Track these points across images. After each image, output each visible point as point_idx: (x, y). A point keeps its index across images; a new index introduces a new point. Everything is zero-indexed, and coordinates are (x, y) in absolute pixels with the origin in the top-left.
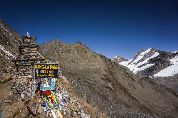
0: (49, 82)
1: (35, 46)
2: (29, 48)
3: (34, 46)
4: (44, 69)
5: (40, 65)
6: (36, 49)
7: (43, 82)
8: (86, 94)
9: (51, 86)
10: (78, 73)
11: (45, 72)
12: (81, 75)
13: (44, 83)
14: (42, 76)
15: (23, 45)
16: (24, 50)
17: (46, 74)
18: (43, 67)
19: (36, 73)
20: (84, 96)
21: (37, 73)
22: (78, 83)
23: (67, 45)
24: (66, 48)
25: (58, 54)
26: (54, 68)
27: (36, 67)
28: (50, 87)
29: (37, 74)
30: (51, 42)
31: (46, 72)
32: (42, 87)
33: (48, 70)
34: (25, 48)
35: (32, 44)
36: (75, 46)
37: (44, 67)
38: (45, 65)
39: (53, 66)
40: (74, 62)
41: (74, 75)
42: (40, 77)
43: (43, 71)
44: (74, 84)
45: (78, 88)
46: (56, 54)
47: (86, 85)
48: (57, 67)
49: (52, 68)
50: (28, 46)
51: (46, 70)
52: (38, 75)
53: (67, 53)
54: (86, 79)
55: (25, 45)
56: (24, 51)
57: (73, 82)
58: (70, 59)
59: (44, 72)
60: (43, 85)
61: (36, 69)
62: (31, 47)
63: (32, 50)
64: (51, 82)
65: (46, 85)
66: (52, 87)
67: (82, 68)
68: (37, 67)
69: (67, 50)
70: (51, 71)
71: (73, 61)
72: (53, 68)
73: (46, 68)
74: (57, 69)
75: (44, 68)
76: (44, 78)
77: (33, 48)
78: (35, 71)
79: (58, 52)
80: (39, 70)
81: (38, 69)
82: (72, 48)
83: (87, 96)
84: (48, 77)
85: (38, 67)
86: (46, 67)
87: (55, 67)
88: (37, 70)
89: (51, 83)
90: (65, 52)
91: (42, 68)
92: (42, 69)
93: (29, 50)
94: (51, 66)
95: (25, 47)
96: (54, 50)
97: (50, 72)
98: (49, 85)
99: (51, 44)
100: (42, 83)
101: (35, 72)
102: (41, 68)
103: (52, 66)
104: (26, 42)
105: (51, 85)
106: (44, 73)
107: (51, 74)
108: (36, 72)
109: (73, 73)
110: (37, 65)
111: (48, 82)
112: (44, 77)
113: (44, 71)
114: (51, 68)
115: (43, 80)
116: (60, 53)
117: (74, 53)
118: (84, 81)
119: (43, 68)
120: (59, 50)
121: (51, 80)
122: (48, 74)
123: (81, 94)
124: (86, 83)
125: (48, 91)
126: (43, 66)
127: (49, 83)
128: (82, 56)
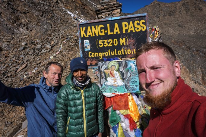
0: (121, 70)
1: (117, 7)
2: (109, 11)
3: (115, 7)
4: (107, 37)
5: (93, 27)
6: (119, 10)
7: (105, 73)
8: (201, 68)
9: (128, 83)
10: (187, 41)
11: (109, 43)
12: (192, 42)
13: (109, 76)
14: (101, 55)
15: (99, 8)
16: (102, 15)
17: (113, 48)
18: (103, 30)
19: (86, 50)
20: (198, 71)
21: (88, 48)
22: (187, 54)
23: (170, 5)
24: (169, 10)
25: (158, 19)
26: (135, 28)
27: (83, 32)
28: (126, 85)
29: (88, 52)
30: (148, 5)
31: (112, 44)
32: (104, 86)
33: (118, 36)
34: (102, 13)
35: (112, 4)
36: (181, 3)
37: (106, 28)
38: (108, 25)
39: (131, 23)
40: (182, 27)
41: (181, 43)
42: (97, 58)
43: (103, 42)
44: (181, 55)
45: (187, 61)
46: (155, 20)
47: (200, 56)
48: (143, 23)
49: (130, 29)
50: (106, 9)
51: (112, 37)
52: (91, 54)
53: (171, 16)
54: (201, 47)
55: (102, 8)
56: (102, 18)
57: (180, 54)
58: (176, 23)
59: (106, 43)
60: (106, 80)
61: (83, 39)
62: (111, 9)
63: (114, 14)
64: (128, 71)
65: (115, 80)
66: (131, 85)
67: (193, 33)
68: (86, 32)
69: (171, 11)
70: (126, 41)
71: (179, 26)
72: (133, 29)
73: (109, 33)
74: (143, 30)
75: (106, 34)
76: (108, 62)
77: (114, 10)
78: (83, 44)
79: (158, 17)
80: (93, 40)
81: (89, 38)
82: (178, 8)
83: (202, 71)
84: (118, 56)
85: (88, 34)
86: (112, 30)
87: (136, 26)
88: (88, 41)
89: (129, 74)
90: (167, 15)
91: (101, 34)
92: (100, 37)
93: (109, 15)
94: (124, 24)
95: (102, 11)
96: (153, 16)
97: (123, 41)
98: (123, 79)
99: (148, 9)
100: (103, 75)
101: (83, 47)
102: (97, 35)
103: (127, 23)
104: (103, 3)
105: (128, 81)
106: (108, 48)
107: (128, 47)
108: (86, 47)
109: (181, 41)
110: (84, 28)
111: (118, 70)
112: (109, 59)
113: (106, 41)
114: (127, 30)
115: (105, 66)
116: (160, 18)
117: (181, 14)
118: (197, 51)
119: (103, 34)
120: (159, 15)
121: (126, 65)
122: (119, 47)
123: (193, 68)
124: (201, 54)
125: (121, 95)
126: (102, 28)
127: (122, 74)
128: (194, 16)
